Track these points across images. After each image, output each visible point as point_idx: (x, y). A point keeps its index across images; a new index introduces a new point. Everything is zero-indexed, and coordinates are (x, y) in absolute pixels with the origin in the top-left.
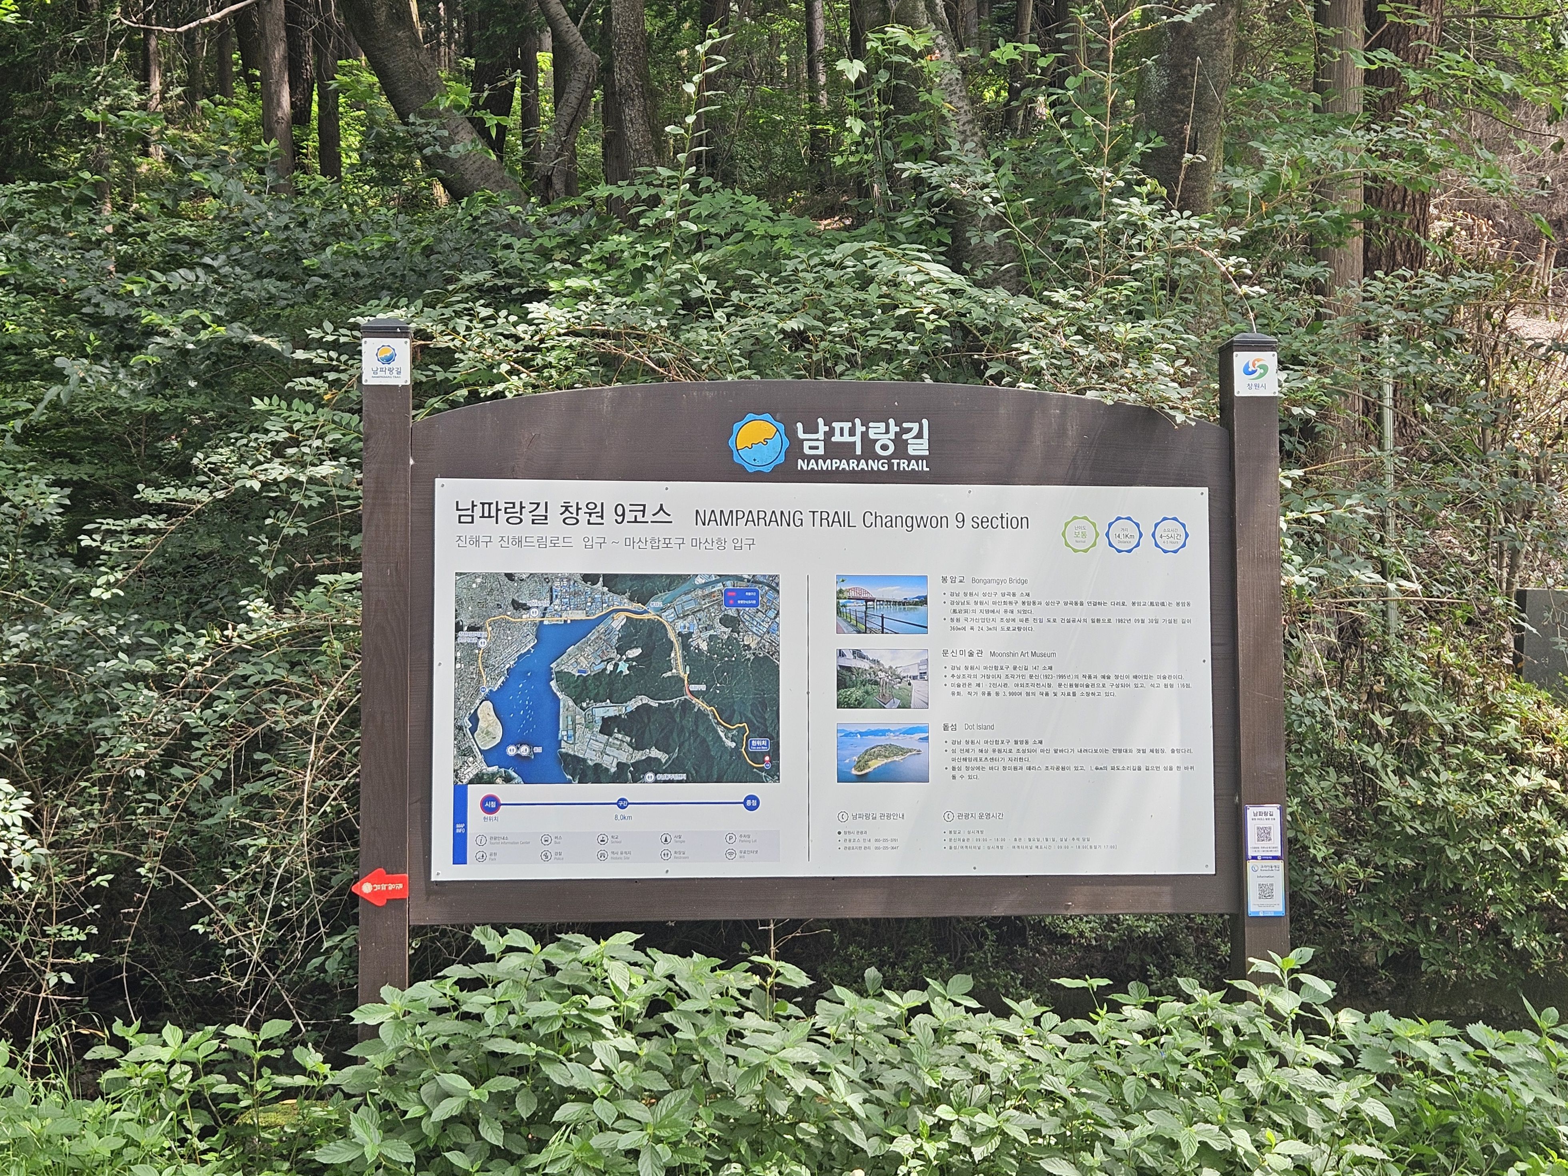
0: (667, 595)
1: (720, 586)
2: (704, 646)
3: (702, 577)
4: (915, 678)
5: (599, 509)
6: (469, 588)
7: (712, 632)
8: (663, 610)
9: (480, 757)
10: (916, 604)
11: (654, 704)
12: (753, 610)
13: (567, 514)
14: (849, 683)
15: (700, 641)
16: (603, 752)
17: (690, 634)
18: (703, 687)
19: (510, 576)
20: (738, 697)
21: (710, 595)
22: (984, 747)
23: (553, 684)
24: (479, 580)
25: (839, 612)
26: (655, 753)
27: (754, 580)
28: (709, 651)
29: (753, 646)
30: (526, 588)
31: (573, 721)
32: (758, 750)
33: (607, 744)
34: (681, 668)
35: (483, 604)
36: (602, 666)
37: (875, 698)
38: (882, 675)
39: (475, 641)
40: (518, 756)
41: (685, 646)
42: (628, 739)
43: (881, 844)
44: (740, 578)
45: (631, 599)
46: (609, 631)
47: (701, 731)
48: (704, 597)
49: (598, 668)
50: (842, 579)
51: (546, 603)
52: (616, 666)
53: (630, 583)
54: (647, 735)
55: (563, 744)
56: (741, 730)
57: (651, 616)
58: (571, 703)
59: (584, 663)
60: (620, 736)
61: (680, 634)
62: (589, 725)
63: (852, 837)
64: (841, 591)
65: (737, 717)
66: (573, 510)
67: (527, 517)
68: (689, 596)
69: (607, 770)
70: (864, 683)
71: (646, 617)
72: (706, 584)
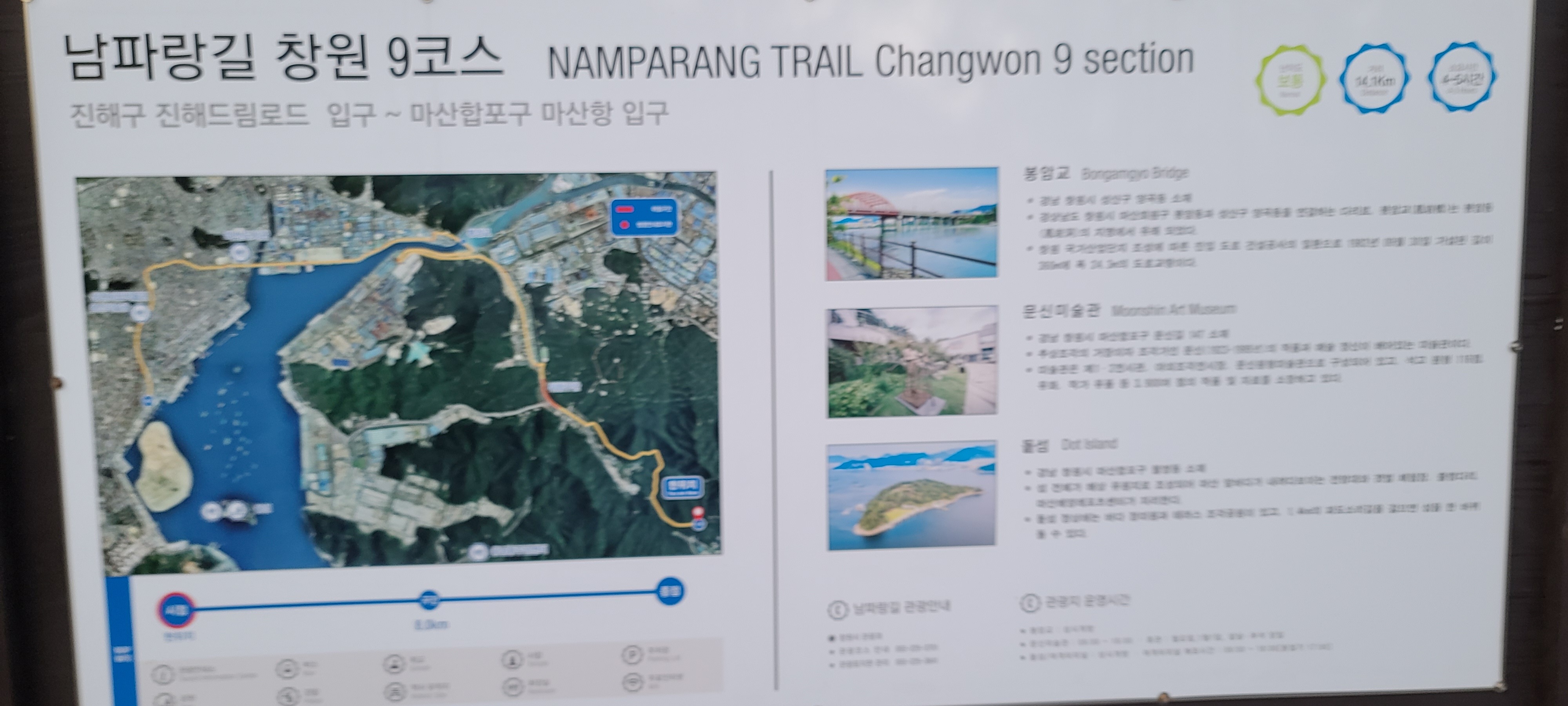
0: (498, 214)
1: (601, 195)
2: (575, 310)
3: (567, 176)
4: (972, 358)
5: (356, 48)
6: (104, 207)
7: (589, 283)
8: (492, 243)
9: (150, 525)
10: (977, 220)
11: (482, 418)
12: (666, 239)
13: (292, 59)
14: (849, 371)
15: (566, 300)
16: (388, 510)
17: (545, 289)
18: (575, 386)
19: (185, 183)
20: (640, 401)
21: (584, 212)
22: (1096, 478)
23: (286, 387)
24: (123, 192)
25: (831, 240)
26: (486, 508)
27: (668, 183)
28: (585, 318)
29: (668, 306)
30: (219, 205)
31: (329, 453)
32: (681, 496)
33: (395, 495)
34: (531, 350)
35: (133, 238)
36: (379, 351)
37: (896, 397)
38: (911, 354)
39: (123, 308)
40: (226, 522)
41: (539, 311)
42: (434, 484)
43: (907, 655)
44: (638, 179)
45: (429, 222)
46: (389, 285)
47: (573, 466)
48: (572, 217)
49: (370, 356)
50: (835, 176)
51: (261, 234)
52: (406, 349)
53: (423, 193)
54: (470, 477)
55: (311, 497)
56: (650, 463)
57: (469, 254)
58: (322, 421)
59: (344, 347)
60: (418, 479)
61: (527, 288)
62: (359, 460)
63: (854, 644)
64: (833, 201)
65: (639, 439)
66: (304, 49)
67: (210, 65)
68: (542, 216)
69: (396, 542)
70: (877, 370)
71: (458, 256)
72: (575, 192)
